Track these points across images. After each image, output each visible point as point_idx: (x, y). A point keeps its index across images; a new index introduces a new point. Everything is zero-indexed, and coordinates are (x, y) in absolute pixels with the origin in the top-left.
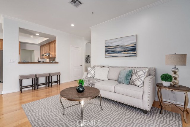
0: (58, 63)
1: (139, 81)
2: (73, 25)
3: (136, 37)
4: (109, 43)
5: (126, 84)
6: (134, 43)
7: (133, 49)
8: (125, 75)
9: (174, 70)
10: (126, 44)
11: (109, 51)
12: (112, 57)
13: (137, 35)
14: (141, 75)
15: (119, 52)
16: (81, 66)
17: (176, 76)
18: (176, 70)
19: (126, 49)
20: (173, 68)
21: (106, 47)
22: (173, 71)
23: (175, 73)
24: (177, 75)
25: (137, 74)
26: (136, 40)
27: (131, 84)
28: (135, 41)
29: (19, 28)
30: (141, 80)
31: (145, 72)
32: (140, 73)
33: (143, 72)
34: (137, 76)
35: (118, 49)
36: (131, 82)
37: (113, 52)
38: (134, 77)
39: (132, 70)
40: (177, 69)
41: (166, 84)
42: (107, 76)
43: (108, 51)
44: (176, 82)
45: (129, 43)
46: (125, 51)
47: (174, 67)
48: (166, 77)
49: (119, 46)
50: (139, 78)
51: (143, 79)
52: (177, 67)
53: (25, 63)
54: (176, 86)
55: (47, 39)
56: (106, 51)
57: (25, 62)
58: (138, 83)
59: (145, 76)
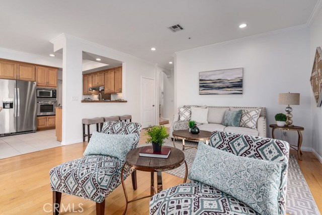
0: (126, 102)
1: (252, 122)
2: (153, 49)
3: (242, 71)
4: (205, 76)
5: (236, 126)
6: (239, 78)
7: (238, 85)
8: (234, 116)
9: (287, 109)
10: (229, 79)
11: (206, 86)
12: (210, 94)
13: (243, 69)
14: (254, 115)
15: (219, 88)
16: (153, 106)
17: (290, 116)
18: (290, 110)
19: (229, 84)
20: (287, 108)
21: (200, 80)
22: (287, 111)
23: (289, 112)
24: (291, 114)
25: (249, 114)
26: (242, 74)
27: (241, 126)
28: (240, 76)
29: (83, 52)
30: (254, 120)
31: (258, 112)
32: (253, 113)
33: (256, 112)
34: (249, 116)
35: (218, 85)
36: (241, 124)
37: (211, 88)
38: (245, 118)
39: (241, 111)
40: (291, 108)
41: (280, 123)
42: (206, 119)
43: (203, 86)
44: (290, 122)
45: (233, 77)
46: (228, 87)
47: (287, 106)
48: (280, 117)
49: (220, 81)
50: (251, 119)
51: (256, 119)
52: (290, 106)
53: (89, 102)
54: (290, 126)
55: (107, 65)
56: (200, 87)
57: (89, 100)
58: (250, 124)
59: (258, 116)
